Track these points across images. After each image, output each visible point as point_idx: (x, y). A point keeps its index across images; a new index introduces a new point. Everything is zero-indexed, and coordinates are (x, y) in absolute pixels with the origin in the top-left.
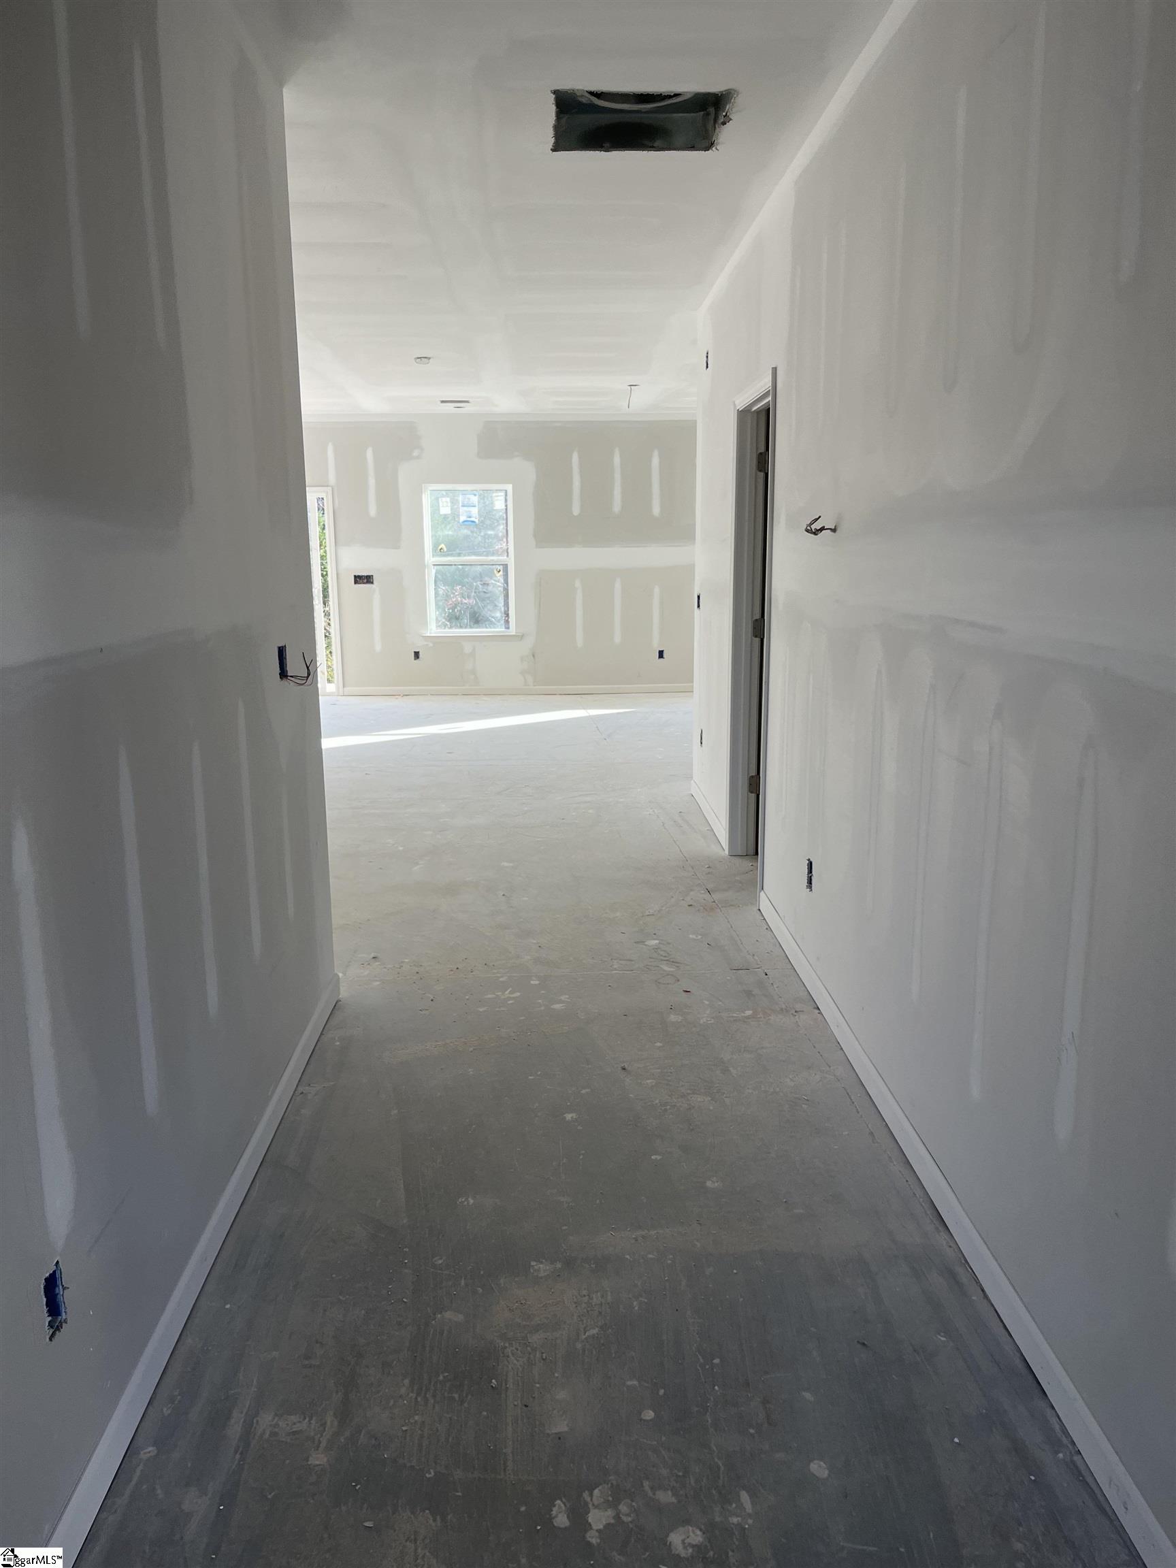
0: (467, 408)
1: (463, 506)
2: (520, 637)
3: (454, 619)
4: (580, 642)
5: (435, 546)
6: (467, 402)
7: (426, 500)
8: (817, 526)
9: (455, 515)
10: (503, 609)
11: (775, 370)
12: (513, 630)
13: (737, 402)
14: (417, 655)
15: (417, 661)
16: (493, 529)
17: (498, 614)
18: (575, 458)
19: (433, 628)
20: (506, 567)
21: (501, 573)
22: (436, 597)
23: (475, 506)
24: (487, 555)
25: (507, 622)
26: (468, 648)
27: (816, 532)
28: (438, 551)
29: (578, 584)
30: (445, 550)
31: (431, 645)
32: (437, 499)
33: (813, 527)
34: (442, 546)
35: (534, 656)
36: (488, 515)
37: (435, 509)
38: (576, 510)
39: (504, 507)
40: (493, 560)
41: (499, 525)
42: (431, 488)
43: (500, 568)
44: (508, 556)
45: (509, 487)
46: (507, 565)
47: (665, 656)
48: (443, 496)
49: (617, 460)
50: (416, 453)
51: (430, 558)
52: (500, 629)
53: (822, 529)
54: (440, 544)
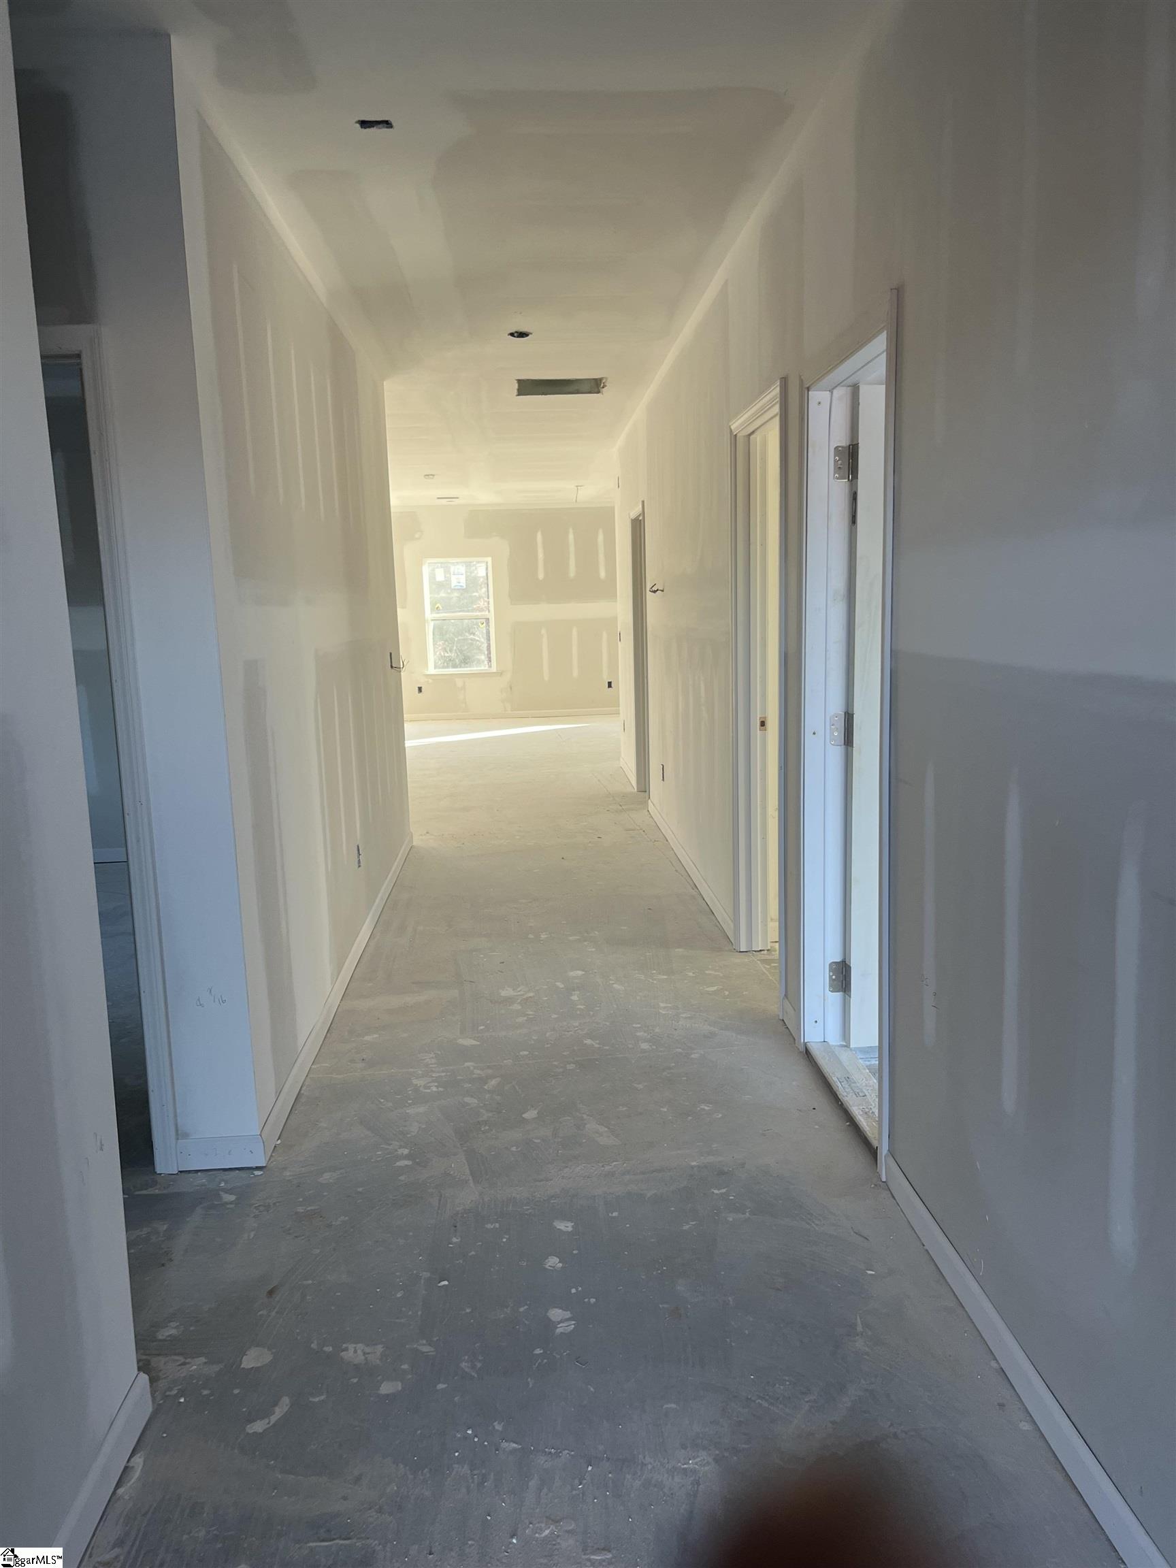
0: (457, 502)
1: (454, 574)
2: (500, 674)
3: (449, 662)
4: (546, 678)
5: (433, 604)
6: (457, 498)
7: (426, 570)
8: (654, 589)
9: (448, 580)
10: (486, 653)
11: (643, 502)
12: (494, 669)
13: (631, 514)
14: (420, 689)
15: (420, 694)
16: (477, 592)
17: (483, 657)
18: (539, 537)
19: (431, 670)
20: (488, 620)
21: (484, 624)
22: (434, 645)
23: (462, 574)
24: (472, 612)
25: (490, 661)
26: (459, 683)
27: (655, 592)
28: (435, 609)
29: (543, 631)
30: (441, 608)
31: (430, 681)
32: (433, 570)
33: (653, 589)
34: (438, 605)
35: (511, 688)
36: (472, 582)
37: (432, 577)
38: (541, 576)
39: (485, 574)
40: (477, 616)
41: (481, 588)
42: (428, 562)
43: (484, 621)
44: (489, 612)
45: (489, 559)
46: (488, 619)
47: (613, 685)
48: (437, 567)
49: (571, 537)
50: (417, 536)
51: (429, 615)
52: (484, 667)
53: (658, 590)
54: (436, 604)
